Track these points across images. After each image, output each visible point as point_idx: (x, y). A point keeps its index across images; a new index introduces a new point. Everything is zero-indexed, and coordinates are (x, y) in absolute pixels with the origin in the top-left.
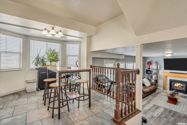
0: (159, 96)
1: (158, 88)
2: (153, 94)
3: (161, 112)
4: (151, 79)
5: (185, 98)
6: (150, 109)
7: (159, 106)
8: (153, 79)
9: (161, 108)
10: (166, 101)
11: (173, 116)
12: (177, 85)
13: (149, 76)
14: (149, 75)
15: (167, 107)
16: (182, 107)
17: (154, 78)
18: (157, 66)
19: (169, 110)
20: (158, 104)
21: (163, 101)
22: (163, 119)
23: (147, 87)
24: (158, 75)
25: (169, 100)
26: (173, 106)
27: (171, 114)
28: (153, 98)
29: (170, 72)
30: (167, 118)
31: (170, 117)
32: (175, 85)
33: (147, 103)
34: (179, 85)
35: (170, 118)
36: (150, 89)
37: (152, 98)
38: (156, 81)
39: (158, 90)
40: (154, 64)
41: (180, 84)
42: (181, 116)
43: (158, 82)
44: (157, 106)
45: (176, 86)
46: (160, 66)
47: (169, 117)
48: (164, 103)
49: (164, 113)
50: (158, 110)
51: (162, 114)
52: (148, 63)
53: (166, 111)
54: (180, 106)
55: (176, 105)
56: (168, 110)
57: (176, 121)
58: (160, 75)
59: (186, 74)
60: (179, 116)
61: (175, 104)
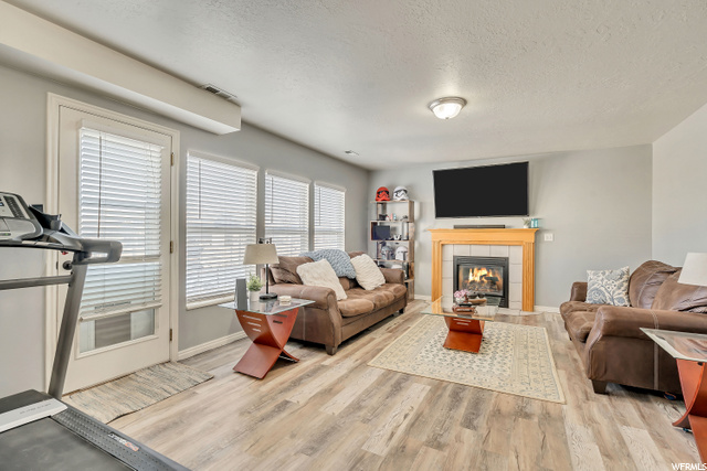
0: (413, 325)
1: (416, 297)
2: (392, 324)
3: (416, 408)
4: (391, 262)
5: (503, 321)
6: (356, 406)
7: (407, 377)
8: (398, 262)
9: (415, 385)
10: (439, 345)
11: (469, 423)
12: (477, 275)
13: (385, 250)
14: (384, 245)
15: (443, 373)
16: (499, 359)
17: (399, 257)
18: (412, 204)
19: (450, 388)
20: (404, 368)
21: (428, 347)
22: (418, 459)
23: (368, 293)
24: (416, 245)
25: (453, 334)
26: (466, 360)
27: (462, 410)
28: (390, 337)
29: (456, 227)
30: (439, 447)
31: (459, 428)
32: (471, 278)
33: (353, 370)
34: (481, 277)
35: (458, 439)
36: (380, 298)
37: (385, 340)
38: (409, 270)
39: (413, 306)
40: (402, 196)
41: (484, 272)
42: (505, 408)
43: (415, 273)
44: (398, 376)
45: (473, 282)
46: (421, 205)
47: (453, 433)
48: (431, 355)
49: (426, 411)
50: (398, 398)
51: (417, 422)
52: (378, 193)
53: (440, 396)
54: (493, 358)
55: (480, 356)
56: (445, 388)
57: (485, 454)
58: (420, 245)
59: (504, 227)
60: (497, 413)
61: (475, 349)
